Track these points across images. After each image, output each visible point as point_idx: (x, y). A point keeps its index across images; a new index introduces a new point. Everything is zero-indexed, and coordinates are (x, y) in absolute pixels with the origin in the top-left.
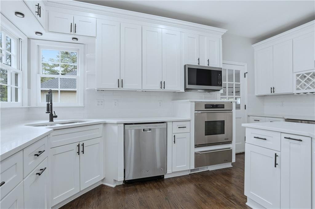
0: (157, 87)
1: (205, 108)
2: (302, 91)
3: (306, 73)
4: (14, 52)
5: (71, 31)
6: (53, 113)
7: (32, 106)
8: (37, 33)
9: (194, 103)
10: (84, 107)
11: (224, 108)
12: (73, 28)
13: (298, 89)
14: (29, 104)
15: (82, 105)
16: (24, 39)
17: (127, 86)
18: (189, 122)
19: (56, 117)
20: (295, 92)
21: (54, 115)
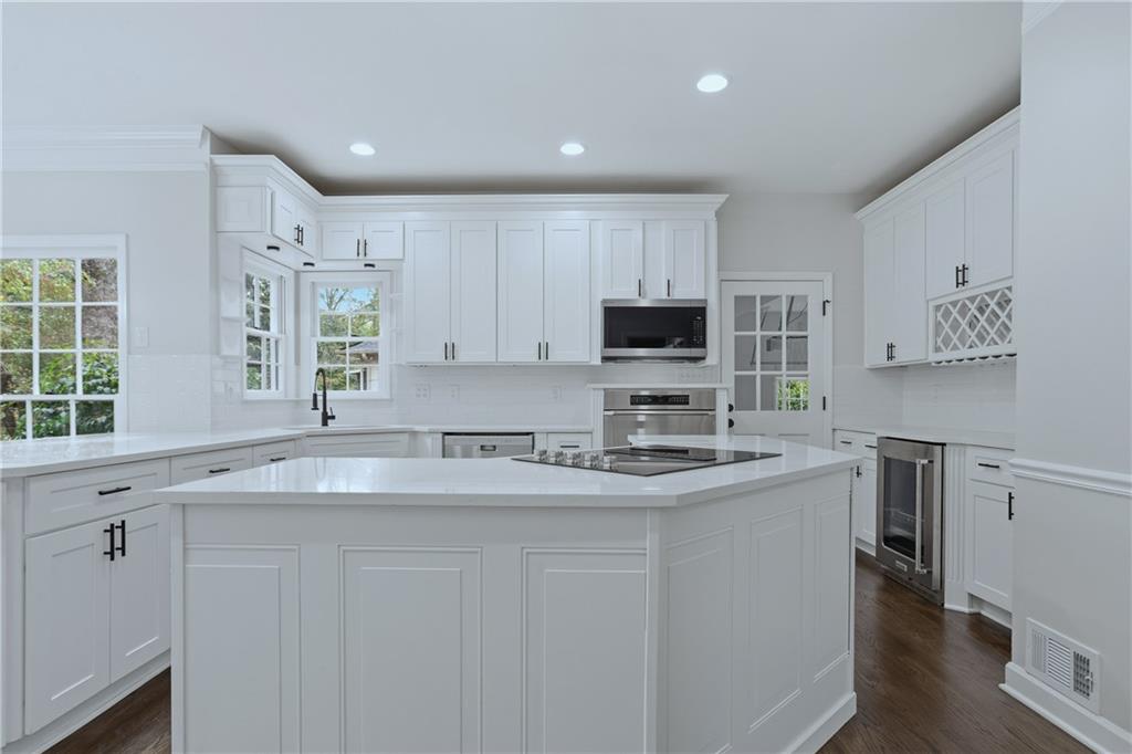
0: (531, 356)
1: (632, 404)
2: (946, 355)
3: (987, 291)
4: (273, 305)
5: (358, 254)
6: (328, 410)
7: (302, 398)
8: (305, 264)
9: (603, 392)
10: (391, 400)
11: (688, 403)
12: (362, 247)
13: (937, 349)
14: (298, 395)
15: (387, 396)
16: (289, 276)
17: (464, 357)
18: (589, 435)
19: (333, 417)
20: (933, 357)
21: (329, 414)
